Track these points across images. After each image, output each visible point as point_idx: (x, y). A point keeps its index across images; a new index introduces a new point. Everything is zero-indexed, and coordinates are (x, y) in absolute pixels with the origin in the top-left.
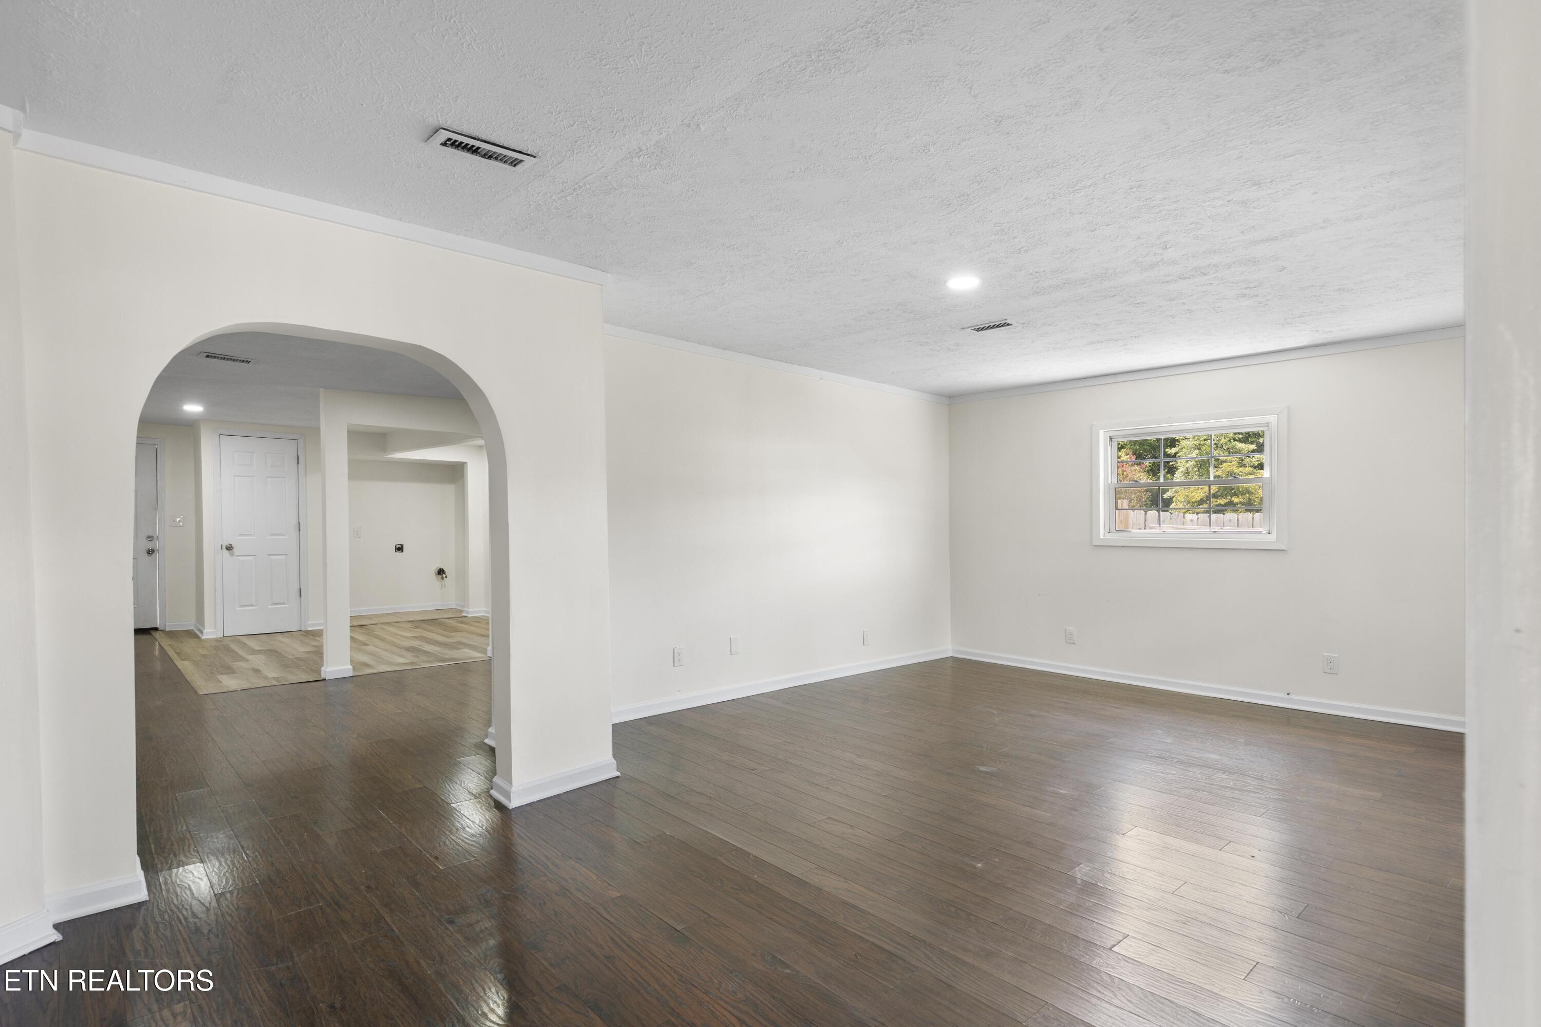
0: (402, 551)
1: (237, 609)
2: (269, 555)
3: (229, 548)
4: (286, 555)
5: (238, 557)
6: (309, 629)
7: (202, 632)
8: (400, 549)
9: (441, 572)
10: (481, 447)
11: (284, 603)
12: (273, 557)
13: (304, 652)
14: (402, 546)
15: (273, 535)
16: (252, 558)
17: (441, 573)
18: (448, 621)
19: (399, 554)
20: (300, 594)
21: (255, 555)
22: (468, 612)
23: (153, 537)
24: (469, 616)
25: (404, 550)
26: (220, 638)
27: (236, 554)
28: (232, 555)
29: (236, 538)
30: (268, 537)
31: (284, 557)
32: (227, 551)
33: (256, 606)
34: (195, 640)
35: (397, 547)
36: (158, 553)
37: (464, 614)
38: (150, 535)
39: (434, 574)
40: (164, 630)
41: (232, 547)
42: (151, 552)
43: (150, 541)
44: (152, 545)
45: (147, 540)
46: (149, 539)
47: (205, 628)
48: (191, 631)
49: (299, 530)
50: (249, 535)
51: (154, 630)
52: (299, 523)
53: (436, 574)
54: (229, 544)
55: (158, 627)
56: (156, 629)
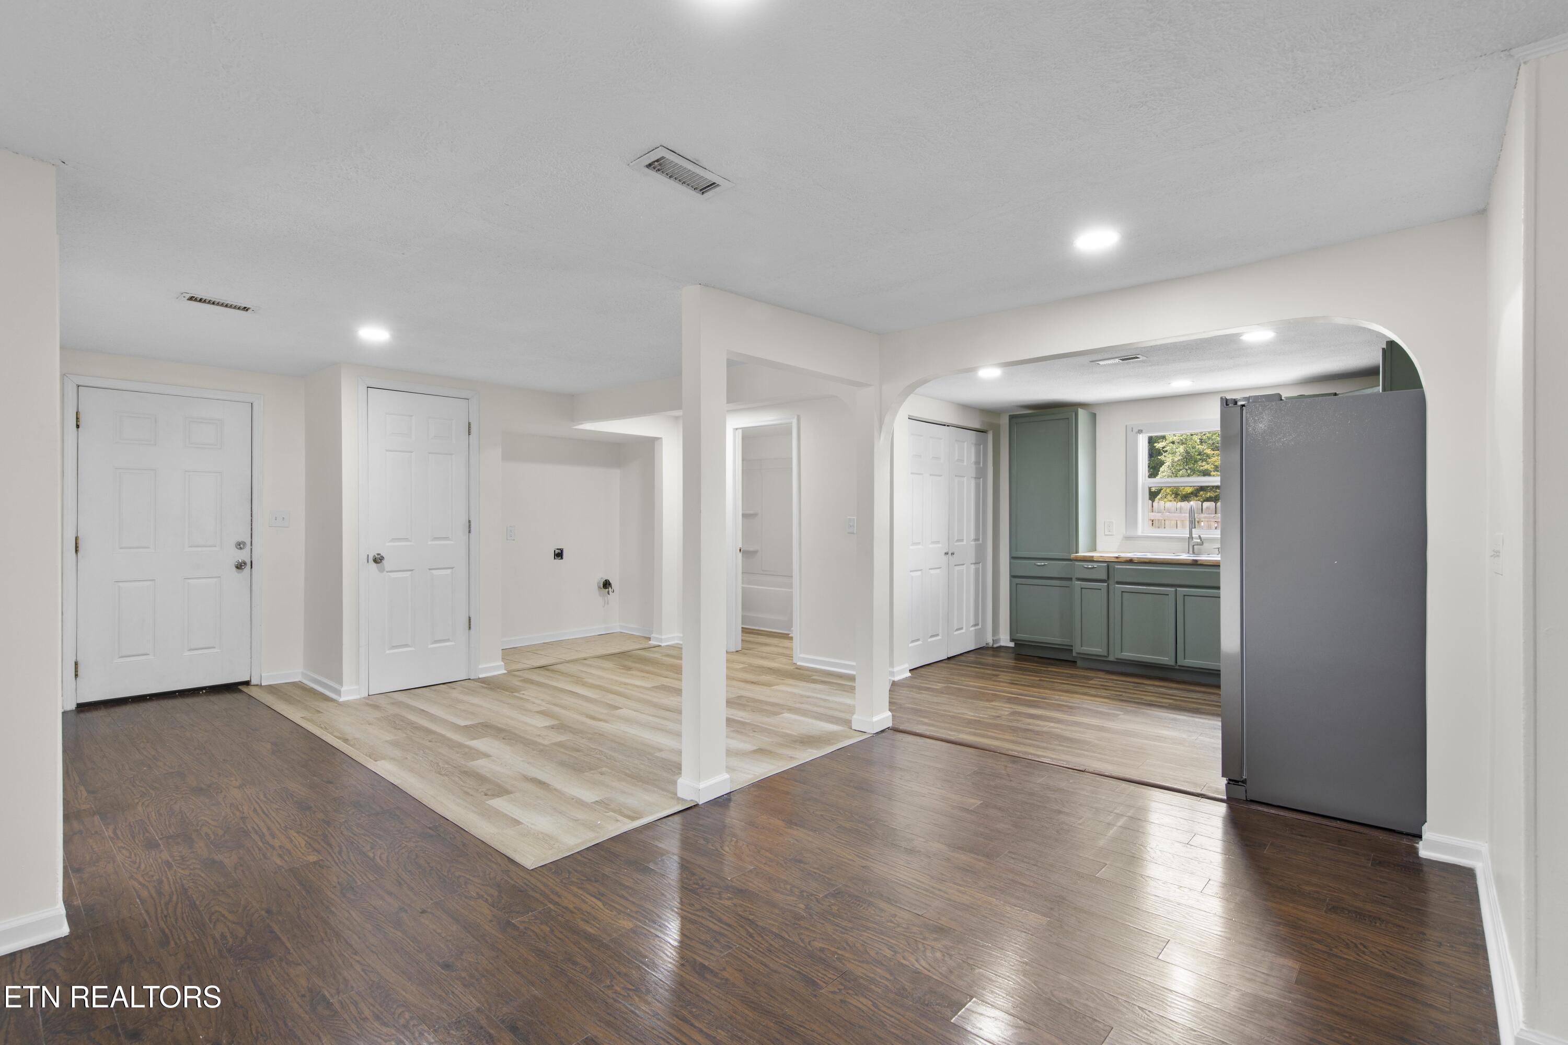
0: (562, 558)
1: (388, 652)
2: (430, 569)
3: (378, 560)
4: (452, 568)
5: (389, 573)
6: (481, 676)
7: (338, 692)
8: (559, 555)
9: (607, 584)
10: (677, 418)
11: (448, 640)
12: (434, 572)
13: (545, 727)
14: (562, 551)
15: (436, 539)
16: (408, 574)
17: (608, 586)
19: (558, 561)
20: (470, 625)
21: (412, 570)
25: (565, 557)
26: (364, 698)
27: (386, 570)
28: (382, 570)
29: (388, 544)
30: (430, 543)
31: (449, 571)
32: (375, 565)
33: (410, 646)
34: (330, 704)
35: (556, 553)
36: (251, 568)
37: (653, 643)
38: (240, 540)
39: (597, 587)
40: (259, 684)
41: (382, 558)
42: (241, 566)
43: (241, 548)
44: (243, 556)
45: (236, 547)
46: (240, 545)
47: (341, 684)
48: (300, 683)
49: (469, 532)
50: (406, 539)
51: (245, 686)
52: (469, 522)
53: (599, 588)
54: (378, 554)
55: (251, 681)
56: (247, 683)
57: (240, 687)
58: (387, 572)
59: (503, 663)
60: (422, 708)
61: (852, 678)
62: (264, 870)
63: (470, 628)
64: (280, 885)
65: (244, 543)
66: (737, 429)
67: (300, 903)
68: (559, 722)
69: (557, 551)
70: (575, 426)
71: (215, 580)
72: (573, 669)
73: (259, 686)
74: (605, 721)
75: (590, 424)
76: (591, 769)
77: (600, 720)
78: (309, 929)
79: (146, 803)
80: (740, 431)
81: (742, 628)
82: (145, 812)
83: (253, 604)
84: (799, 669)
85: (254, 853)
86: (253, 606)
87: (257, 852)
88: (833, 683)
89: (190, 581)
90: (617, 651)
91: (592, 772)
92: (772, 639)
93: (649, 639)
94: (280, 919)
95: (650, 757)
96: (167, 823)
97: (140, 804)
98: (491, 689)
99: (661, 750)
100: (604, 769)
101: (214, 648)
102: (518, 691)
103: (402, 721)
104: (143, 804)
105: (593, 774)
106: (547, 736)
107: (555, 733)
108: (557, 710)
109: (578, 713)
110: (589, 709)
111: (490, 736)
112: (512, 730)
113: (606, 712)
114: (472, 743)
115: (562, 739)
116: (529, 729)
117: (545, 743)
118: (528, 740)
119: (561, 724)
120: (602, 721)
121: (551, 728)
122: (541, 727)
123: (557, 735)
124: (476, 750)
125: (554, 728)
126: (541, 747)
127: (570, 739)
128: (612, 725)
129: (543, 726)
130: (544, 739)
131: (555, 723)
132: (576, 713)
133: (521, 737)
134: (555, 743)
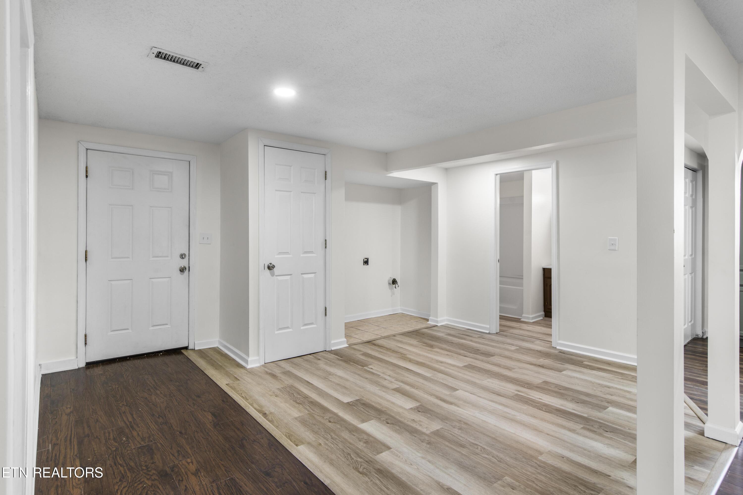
0: (368, 264)
1: (276, 332)
2: (302, 274)
3: (271, 267)
4: (315, 273)
5: (277, 277)
6: (333, 349)
7: (247, 362)
8: (366, 262)
9: (394, 282)
11: (312, 324)
12: (305, 276)
14: (368, 259)
15: (306, 252)
16: (288, 277)
18: (426, 330)
19: (366, 266)
20: (326, 313)
22: (437, 322)
23: (185, 254)
24: (439, 325)
25: (369, 263)
26: (263, 366)
27: (276, 274)
28: (272, 274)
29: (276, 256)
30: (302, 255)
31: (313, 275)
32: (268, 270)
33: (290, 328)
34: (242, 370)
35: (365, 261)
36: (189, 271)
37: (431, 323)
38: (182, 252)
39: (388, 284)
40: (194, 348)
41: (274, 267)
42: (183, 270)
43: (183, 258)
44: (184, 263)
45: (181, 258)
46: (182, 256)
47: (248, 355)
48: (218, 349)
49: (326, 247)
50: (287, 253)
51: (185, 350)
52: (326, 240)
53: (389, 284)
54: (271, 264)
55: (188, 346)
56: (186, 348)
57: (183, 351)
58: (276, 276)
59: (345, 339)
60: (307, 380)
61: (634, 369)
62: (178, 411)
63: (326, 315)
64: (186, 419)
65: (185, 255)
66: (497, 175)
67: (195, 429)
68: (420, 404)
69: (365, 260)
70: (387, 174)
71: (168, 279)
72: (392, 344)
73: (193, 350)
74: (456, 405)
75: (397, 173)
77: (451, 403)
78: (199, 444)
79: (128, 374)
80: (499, 176)
81: (500, 315)
82: (127, 379)
83: (190, 295)
84: (564, 353)
85: (174, 402)
86: (190, 297)
87: (175, 401)
88: (616, 372)
89: (152, 280)
90: (411, 329)
92: (511, 322)
93: (427, 320)
94: (186, 437)
96: (137, 385)
97: (125, 375)
98: (345, 361)
101: (167, 324)
102: (366, 366)
103: (299, 394)
104: (126, 375)
106: (420, 421)
107: (424, 417)
108: (407, 388)
109: (427, 393)
110: (433, 389)
111: (374, 418)
112: (388, 412)
113: (448, 393)
114: (365, 426)
115: (435, 426)
116: (401, 410)
117: (424, 430)
118: (408, 426)
119: (423, 406)
120: (453, 405)
121: (418, 411)
122: (408, 409)
123: (427, 419)
124: (373, 437)
125: (420, 410)
126: (427, 438)
127: (442, 427)
128: (465, 410)
129: (409, 408)
130: (421, 425)
131: (418, 404)
132: (425, 393)
133: (400, 421)
134: (432, 431)
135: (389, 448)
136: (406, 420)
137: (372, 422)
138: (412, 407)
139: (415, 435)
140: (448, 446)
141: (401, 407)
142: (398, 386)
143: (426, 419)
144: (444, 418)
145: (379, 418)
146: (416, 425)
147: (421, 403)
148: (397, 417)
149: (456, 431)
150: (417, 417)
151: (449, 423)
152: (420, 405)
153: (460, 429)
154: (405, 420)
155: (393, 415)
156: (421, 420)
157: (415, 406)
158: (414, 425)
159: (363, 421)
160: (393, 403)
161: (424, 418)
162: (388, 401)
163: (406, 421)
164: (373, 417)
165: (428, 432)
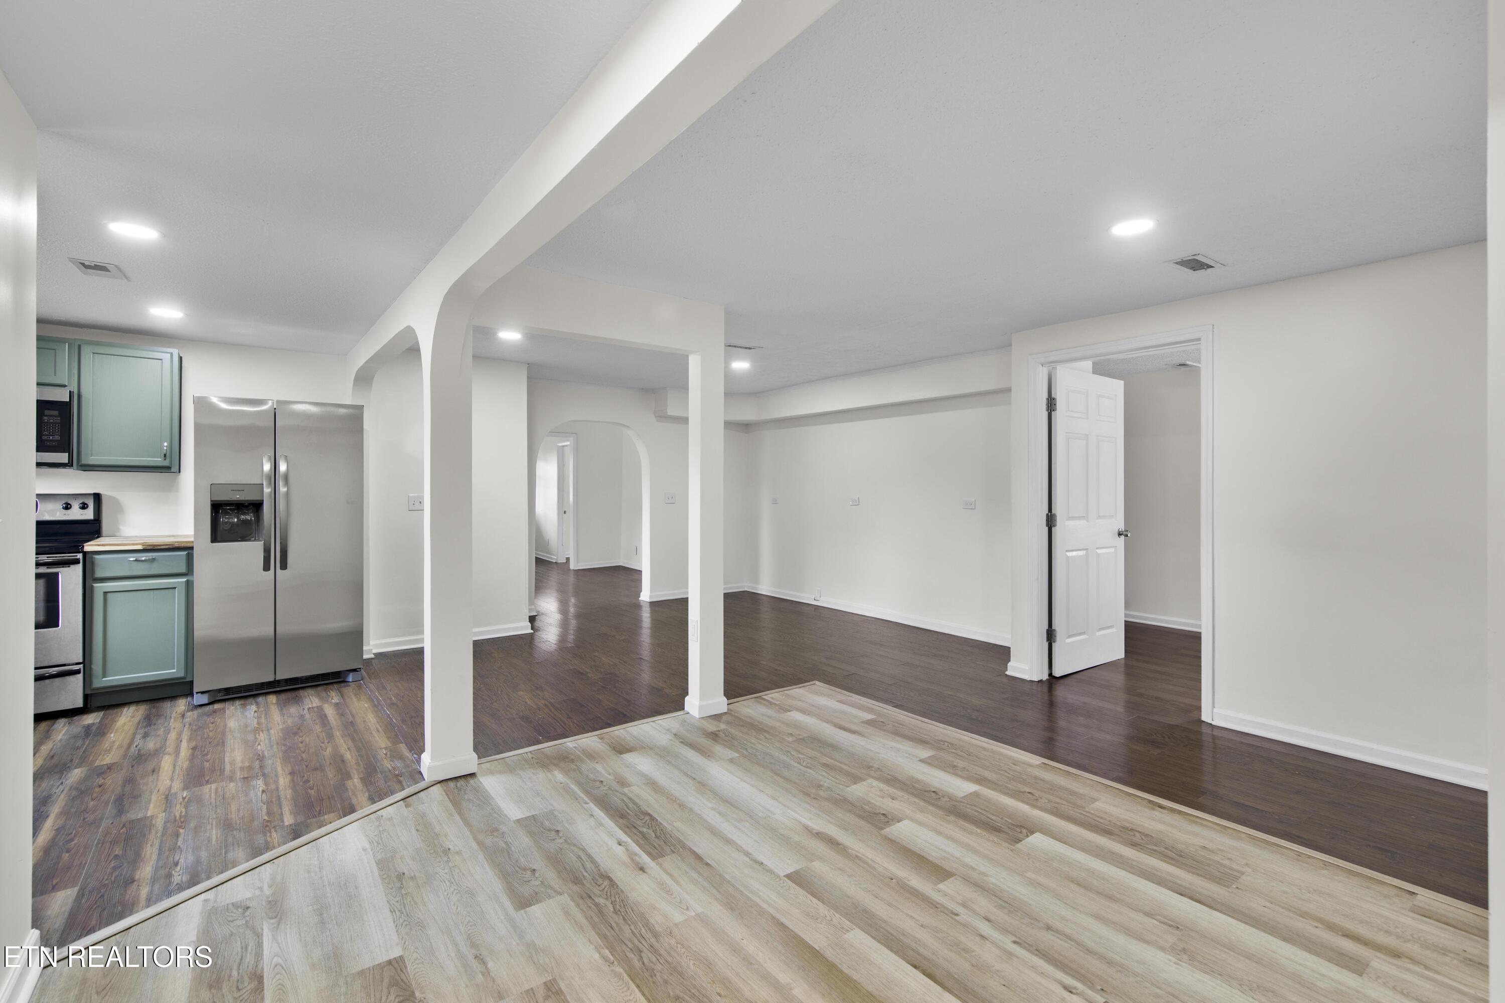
76: (803, 740)
91: (801, 737)
95: (745, 752)
99: (731, 761)
100: (790, 739)
105: (799, 735)
106: (882, 797)
107: (875, 805)
108: (916, 881)
109: (867, 864)
110: (850, 876)
111: (961, 800)
112: (942, 813)
113: (819, 867)
114: (971, 787)
115: (857, 791)
116: (919, 816)
117: (875, 783)
118: (902, 789)
119: (876, 826)
120: (815, 831)
121: (887, 817)
122: (905, 819)
123: (870, 800)
124: (949, 772)
125: (882, 817)
126: (872, 773)
127: (848, 789)
128: (796, 820)
129: (903, 822)
130: (881, 790)
131: (887, 831)
132: (870, 862)
133: (915, 796)
134: (863, 782)
135: (922, 761)
136: (905, 798)
137: (963, 795)
138: (898, 824)
139: (889, 776)
140: (845, 764)
141: (921, 824)
142: (941, 886)
143: (873, 801)
144: (843, 803)
145: (953, 800)
146: (888, 790)
147: (881, 835)
148: (922, 803)
149: (827, 783)
150: (886, 804)
151: (835, 795)
152: (882, 829)
153: (819, 786)
154: (908, 799)
155: (931, 808)
156: (881, 799)
157: (891, 827)
158: (892, 791)
159: (975, 794)
160: (939, 833)
161: (875, 803)
162: (950, 838)
163: (906, 796)
164: (964, 801)
165: (870, 780)
